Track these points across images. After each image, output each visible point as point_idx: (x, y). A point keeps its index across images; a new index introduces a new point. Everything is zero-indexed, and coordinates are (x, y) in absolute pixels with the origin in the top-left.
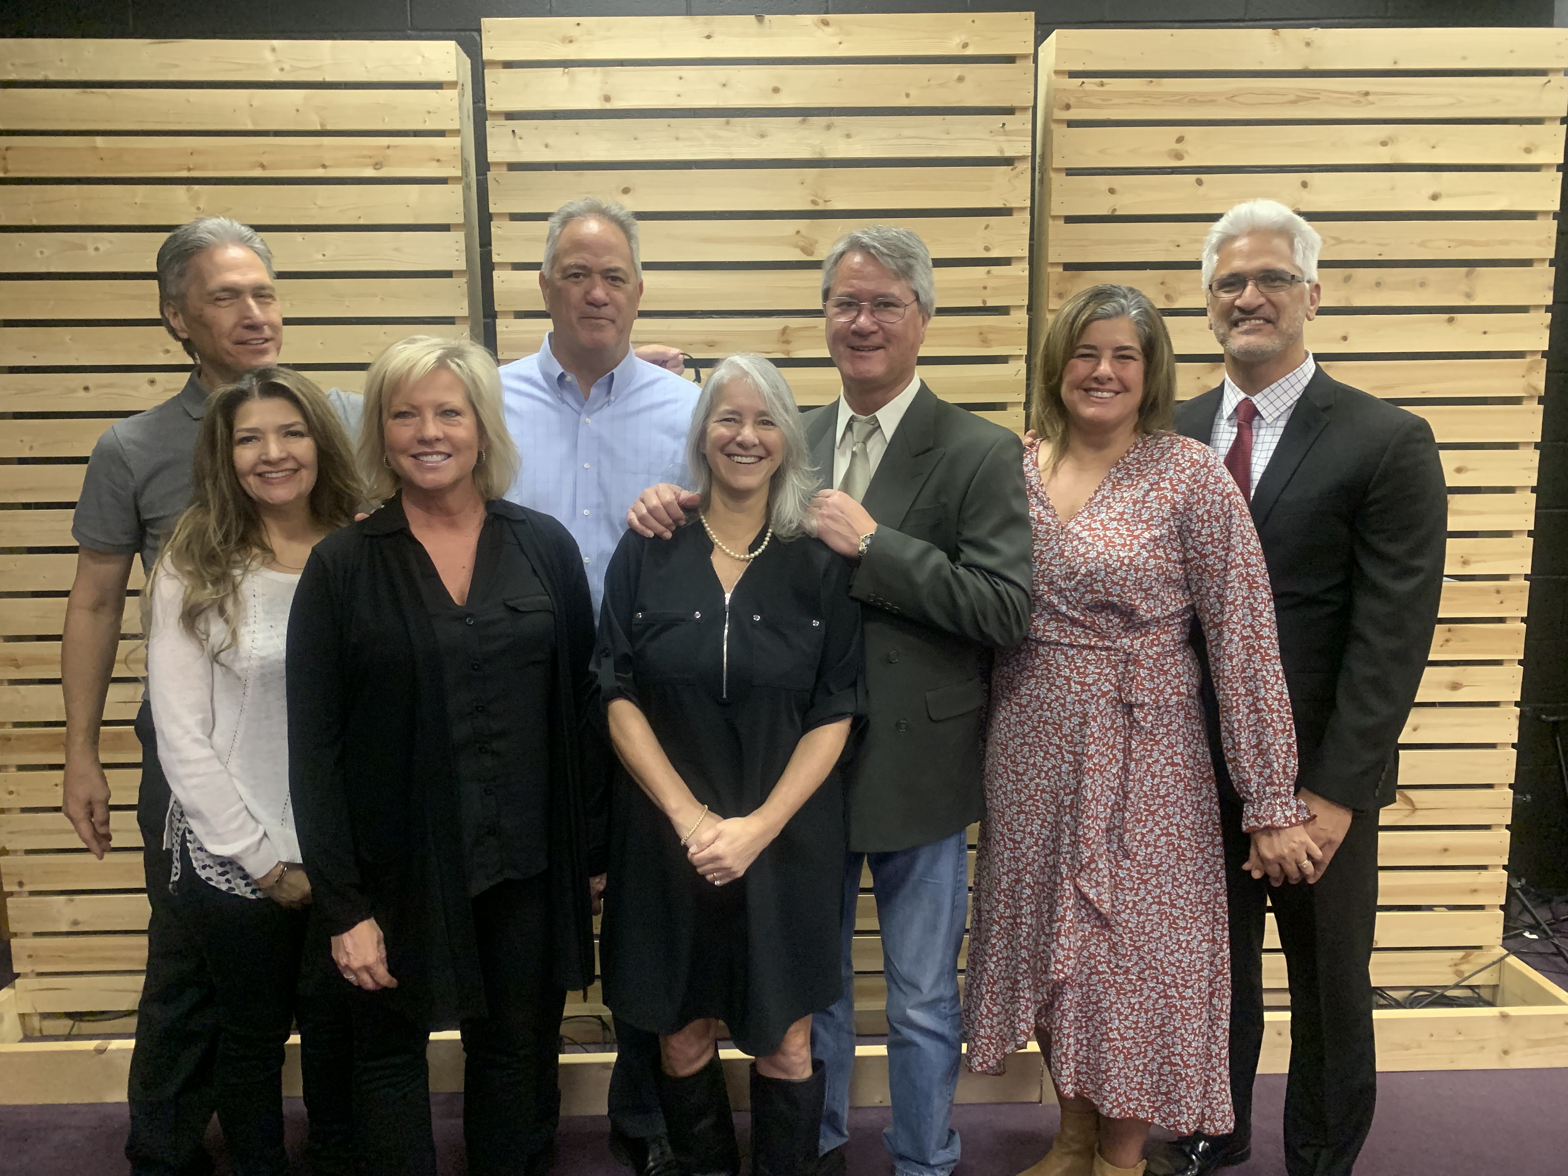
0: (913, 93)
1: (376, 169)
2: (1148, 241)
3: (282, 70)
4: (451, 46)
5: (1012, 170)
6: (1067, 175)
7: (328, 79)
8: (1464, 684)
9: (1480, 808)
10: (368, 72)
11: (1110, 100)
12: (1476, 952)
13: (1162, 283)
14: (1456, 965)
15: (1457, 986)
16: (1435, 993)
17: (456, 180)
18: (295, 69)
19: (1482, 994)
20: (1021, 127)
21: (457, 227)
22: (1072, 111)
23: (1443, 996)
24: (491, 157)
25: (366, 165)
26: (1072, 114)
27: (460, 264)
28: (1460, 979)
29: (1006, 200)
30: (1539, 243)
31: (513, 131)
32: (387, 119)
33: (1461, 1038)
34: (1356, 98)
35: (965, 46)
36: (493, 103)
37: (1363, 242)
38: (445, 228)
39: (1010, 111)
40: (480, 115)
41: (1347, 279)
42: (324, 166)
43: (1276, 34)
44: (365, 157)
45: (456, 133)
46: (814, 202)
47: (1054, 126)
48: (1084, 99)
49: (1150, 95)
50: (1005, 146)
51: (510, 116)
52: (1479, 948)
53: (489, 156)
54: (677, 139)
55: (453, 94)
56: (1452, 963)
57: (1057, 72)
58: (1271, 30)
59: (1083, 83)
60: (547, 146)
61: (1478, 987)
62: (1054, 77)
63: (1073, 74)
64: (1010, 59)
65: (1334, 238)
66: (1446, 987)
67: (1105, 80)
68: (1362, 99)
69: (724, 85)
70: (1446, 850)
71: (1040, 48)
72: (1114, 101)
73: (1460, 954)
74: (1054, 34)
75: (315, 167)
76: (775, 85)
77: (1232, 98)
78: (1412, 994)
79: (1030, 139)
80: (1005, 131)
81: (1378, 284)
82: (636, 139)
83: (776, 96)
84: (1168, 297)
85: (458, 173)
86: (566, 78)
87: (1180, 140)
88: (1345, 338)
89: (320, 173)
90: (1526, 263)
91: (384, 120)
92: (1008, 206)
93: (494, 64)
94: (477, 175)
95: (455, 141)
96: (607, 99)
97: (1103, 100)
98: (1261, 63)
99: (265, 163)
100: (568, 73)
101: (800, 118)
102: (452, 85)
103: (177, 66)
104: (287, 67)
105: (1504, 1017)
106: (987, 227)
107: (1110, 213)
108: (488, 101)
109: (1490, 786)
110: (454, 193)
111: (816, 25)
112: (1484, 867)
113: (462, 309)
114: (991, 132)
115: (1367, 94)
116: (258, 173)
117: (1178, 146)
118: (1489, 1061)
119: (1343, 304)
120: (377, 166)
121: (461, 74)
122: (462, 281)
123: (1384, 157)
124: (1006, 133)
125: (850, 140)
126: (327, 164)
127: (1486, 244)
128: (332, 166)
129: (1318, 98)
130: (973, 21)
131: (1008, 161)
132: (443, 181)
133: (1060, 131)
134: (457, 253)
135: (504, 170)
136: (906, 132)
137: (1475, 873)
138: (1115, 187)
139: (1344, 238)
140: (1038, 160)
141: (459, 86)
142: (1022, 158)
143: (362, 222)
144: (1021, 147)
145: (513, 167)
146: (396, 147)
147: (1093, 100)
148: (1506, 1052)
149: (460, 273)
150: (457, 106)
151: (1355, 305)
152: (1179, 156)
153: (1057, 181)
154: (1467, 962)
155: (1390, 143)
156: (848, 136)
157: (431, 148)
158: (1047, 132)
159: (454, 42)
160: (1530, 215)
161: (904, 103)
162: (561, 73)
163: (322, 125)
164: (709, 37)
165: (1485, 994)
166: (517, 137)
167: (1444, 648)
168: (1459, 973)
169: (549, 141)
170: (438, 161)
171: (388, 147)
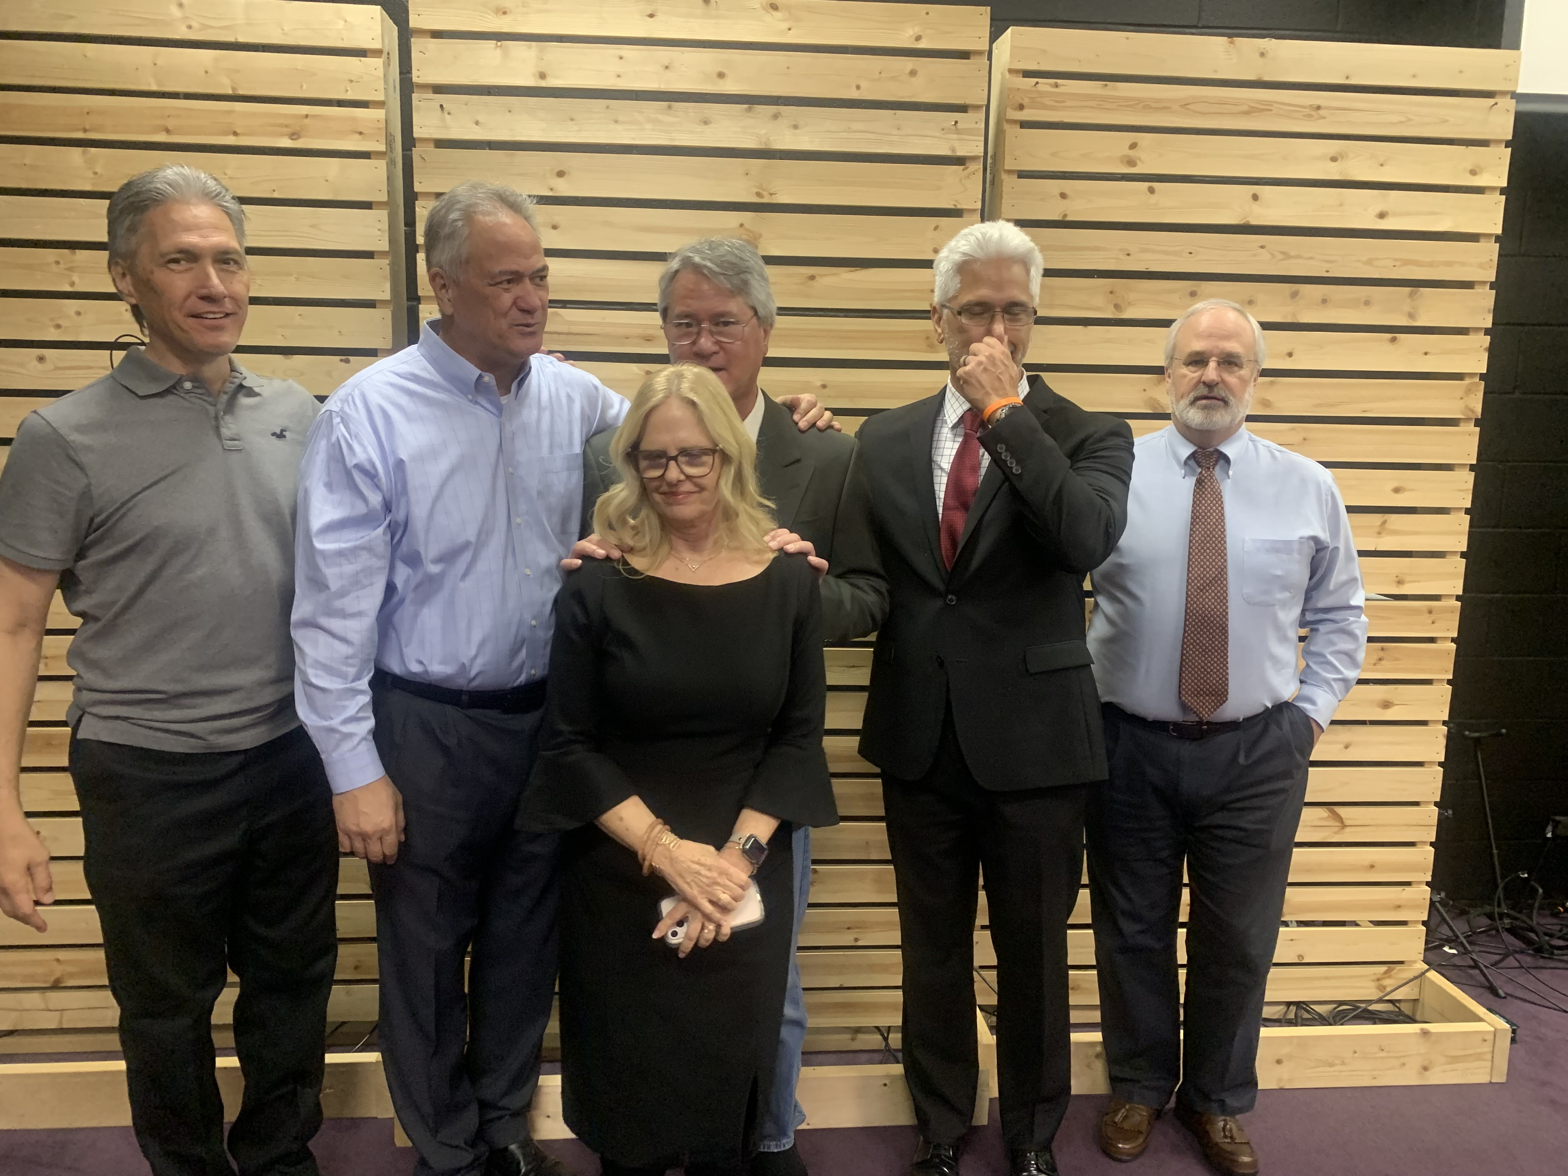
0: (863, 85)
1: (292, 139)
2: (1097, 249)
3: (190, 27)
4: (376, 10)
5: (963, 170)
6: (1020, 177)
7: (242, 39)
8: (1396, 702)
9: (1406, 825)
10: (285, 34)
11: (1064, 102)
12: (1398, 967)
13: (1111, 292)
14: (1378, 980)
15: (1380, 1001)
16: (1359, 1007)
17: (379, 155)
18: (204, 27)
19: (1402, 1009)
20: (974, 126)
21: (380, 205)
22: (1025, 111)
23: (1366, 1010)
24: (417, 133)
25: (282, 135)
26: (1026, 115)
27: (384, 246)
28: (1382, 994)
29: (956, 201)
30: (1481, 266)
31: (441, 106)
32: (304, 87)
33: (1383, 1054)
34: (1308, 111)
35: (918, 38)
36: (420, 74)
37: (1311, 258)
38: (367, 205)
39: (962, 109)
40: (407, 87)
41: (1294, 295)
42: (235, 134)
43: (1230, 43)
44: (281, 126)
45: (380, 104)
46: (758, 194)
47: (1006, 126)
48: (1038, 100)
49: (1103, 99)
50: (957, 144)
51: (438, 89)
52: (1402, 963)
53: (414, 130)
54: (616, 122)
55: (378, 62)
56: (1375, 977)
57: (1011, 71)
58: (1225, 39)
59: (1037, 83)
60: (477, 123)
61: (1399, 1001)
62: (1007, 75)
63: (1027, 74)
64: (964, 55)
65: (1283, 253)
66: (1370, 1002)
67: (1059, 81)
68: (1314, 113)
69: (667, 67)
70: (1372, 866)
71: (994, 45)
72: (1069, 103)
73: (1383, 968)
74: (1010, 30)
75: (225, 134)
76: (720, 69)
77: (1185, 106)
78: (1335, 1008)
79: (983, 139)
80: (957, 129)
81: (1324, 301)
82: (572, 120)
83: (721, 81)
84: (1117, 307)
85: (382, 148)
86: (498, 52)
87: (1133, 146)
88: (1290, 355)
89: (230, 140)
90: (1468, 285)
91: (302, 88)
92: (959, 207)
93: (422, 32)
94: (403, 150)
95: (379, 114)
96: (543, 76)
97: (1057, 102)
98: (1216, 71)
99: (170, 128)
100: (501, 46)
101: (746, 106)
102: (377, 53)
103: (72, 17)
104: (194, 24)
105: (1425, 1033)
106: (936, 228)
107: (1060, 218)
108: (415, 73)
109: (1416, 804)
110: (376, 170)
111: (764, 9)
112: (1408, 884)
113: (384, 292)
114: (943, 129)
115: (1319, 108)
116: (161, 138)
117: (1132, 153)
118: (1409, 1077)
119: (1289, 320)
120: (294, 136)
121: (386, 42)
122: (385, 262)
123: (1333, 172)
124: (958, 132)
125: (798, 131)
126: (238, 131)
127: (1431, 264)
128: (245, 134)
129: (1271, 110)
130: (927, 13)
131: (960, 161)
132: (366, 155)
133: (1012, 132)
134: (379, 233)
135: (431, 148)
136: (856, 126)
137: (1399, 889)
138: (1067, 191)
139: (1292, 253)
140: (989, 161)
141: (385, 55)
142: (974, 158)
143: (276, 195)
144: (974, 147)
145: (440, 144)
146: (315, 116)
147: (1047, 101)
148: (1425, 1069)
149: (382, 254)
150: (382, 76)
151: (1301, 321)
152: (1132, 163)
153: (1009, 183)
154: (1389, 977)
155: (1340, 159)
156: (796, 127)
157: (354, 119)
158: (1000, 133)
159: (379, 7)
160: (1473, 238)
161: (854, 95)
162: (494, 46)
163: (233, 89)
164: (651, 16)
165: (1406, 1008)
166: (446, 112)
167: (1378, 667)
168: (1382, 988)
169: (480, 118)
170: (361, 133)
171: (307, 116)
